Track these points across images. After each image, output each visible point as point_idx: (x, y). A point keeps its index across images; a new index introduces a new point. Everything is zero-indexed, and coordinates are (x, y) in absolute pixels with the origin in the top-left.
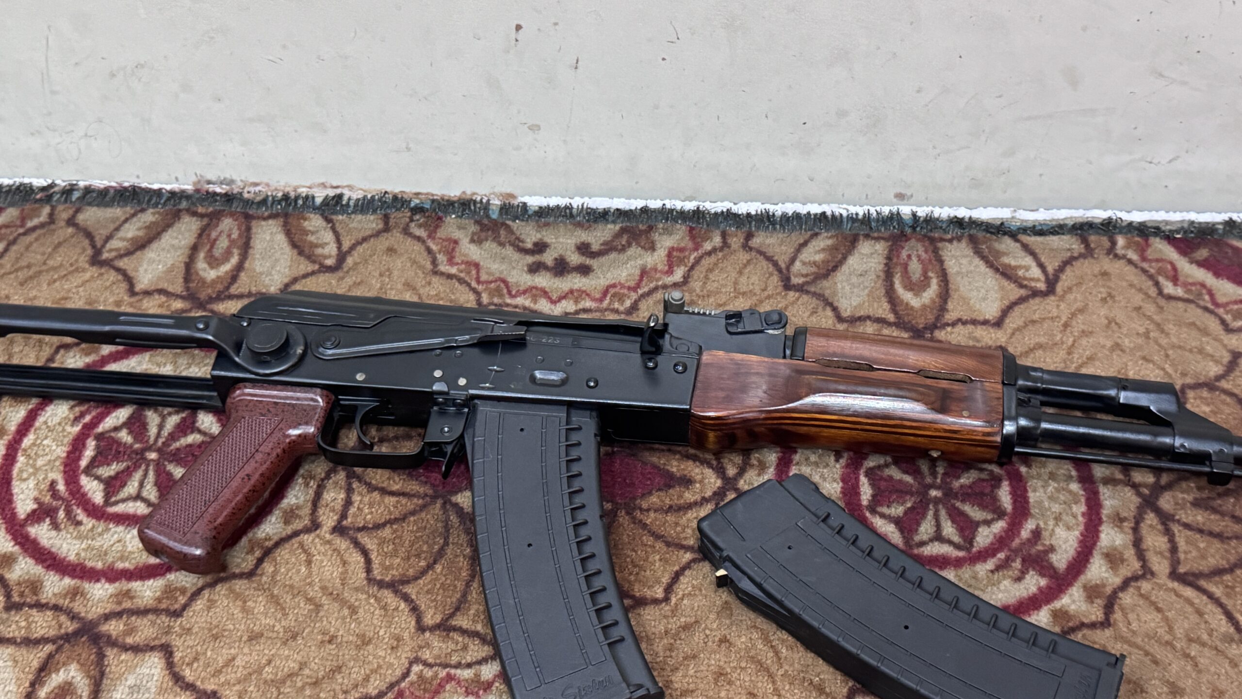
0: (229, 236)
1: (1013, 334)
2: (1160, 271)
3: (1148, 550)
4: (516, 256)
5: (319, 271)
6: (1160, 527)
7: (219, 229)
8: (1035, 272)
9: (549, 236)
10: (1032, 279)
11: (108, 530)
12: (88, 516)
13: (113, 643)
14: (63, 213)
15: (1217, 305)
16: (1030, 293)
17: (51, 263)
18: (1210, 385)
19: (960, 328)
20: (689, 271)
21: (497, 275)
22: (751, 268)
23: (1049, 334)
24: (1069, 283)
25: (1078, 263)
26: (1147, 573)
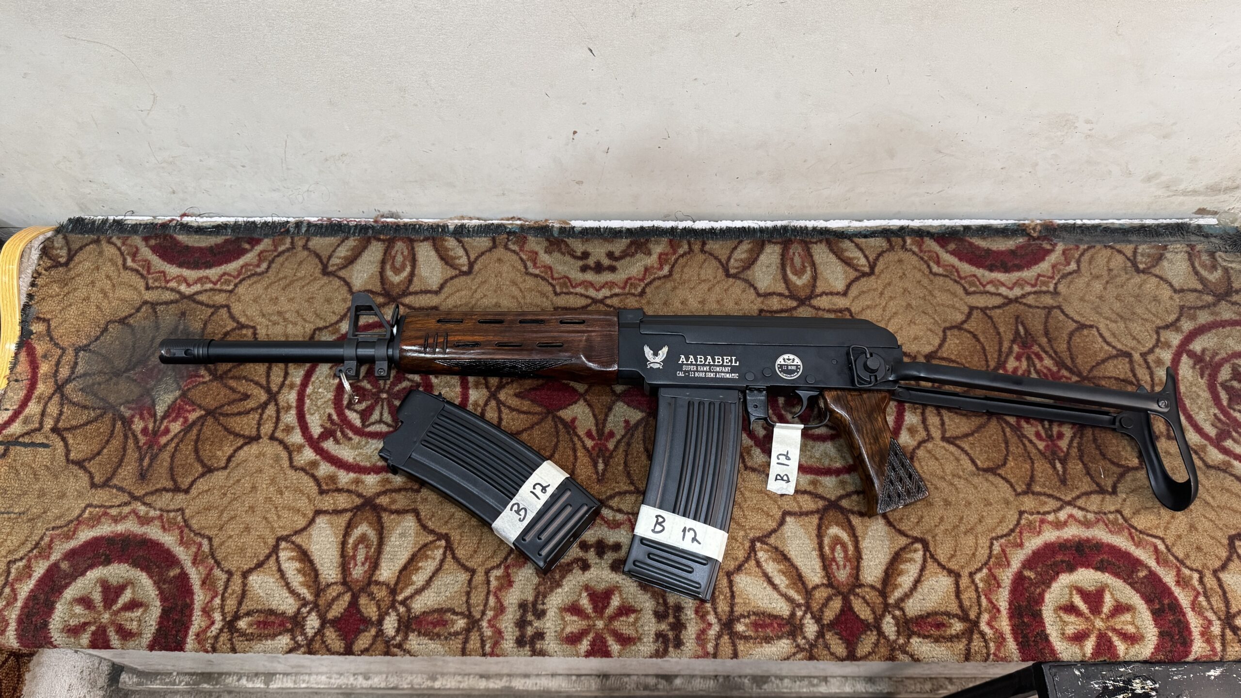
0: (402, 253)
1: (853, 300)
2: (930, 258)
4: (572, 261)
5: (460, 275)
6: (935, 412)
7: (396, 249)
8: (863, 261)
10: (862, 266)
11: (367, 443)
12: (354, 434)
13: (385, 510)
14: (300, 243)
15: (961, 278)
16: (861, 274)
17: (299, 274)
18: (959, 327)
19: (824, 297)
20: (673, 266)
21: (563, 274)
22: (706, 264)
23: (873, 299)
24: (882, 267)
25: (886, 255)
26: (930, 438)
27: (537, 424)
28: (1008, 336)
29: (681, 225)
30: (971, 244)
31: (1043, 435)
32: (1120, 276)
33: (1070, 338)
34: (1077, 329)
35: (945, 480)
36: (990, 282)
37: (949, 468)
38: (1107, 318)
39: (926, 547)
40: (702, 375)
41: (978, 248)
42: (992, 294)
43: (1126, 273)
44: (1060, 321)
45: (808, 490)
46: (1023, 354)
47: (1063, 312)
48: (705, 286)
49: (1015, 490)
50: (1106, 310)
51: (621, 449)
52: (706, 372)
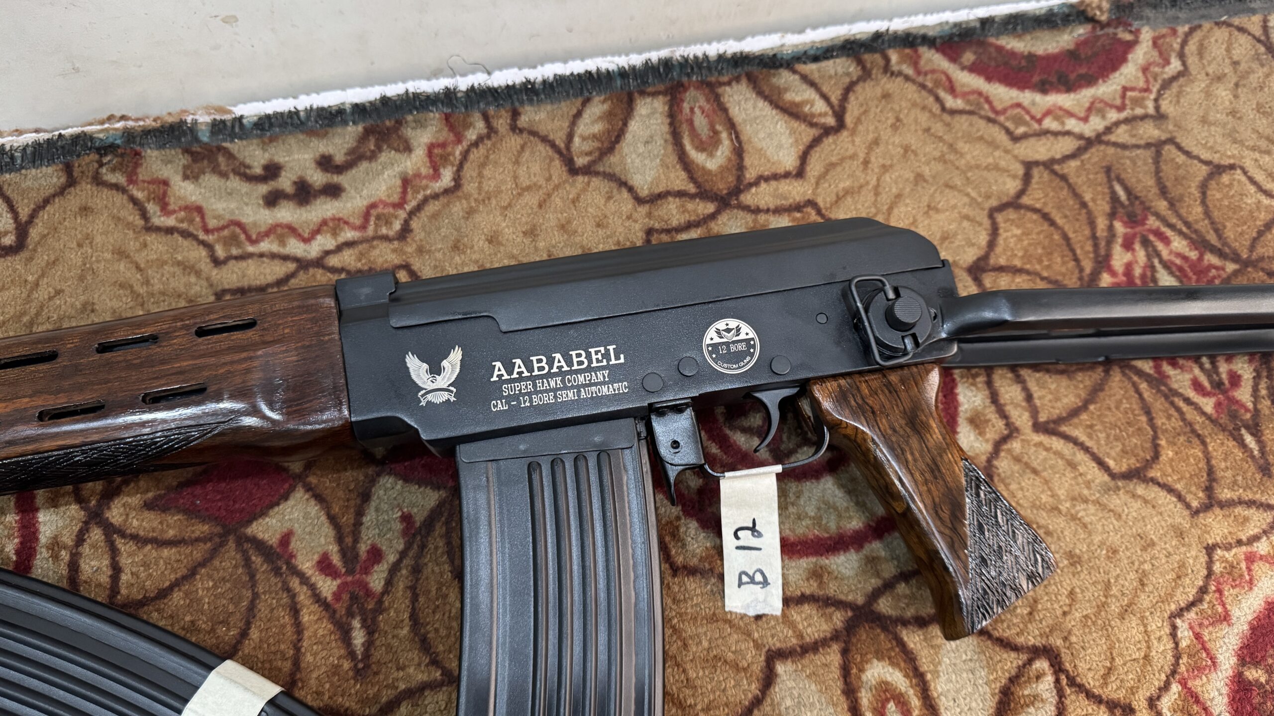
1: (817, 183)
3: (1005, 405)
4: (245, 187)
8: (820, 106)
9: (279, 153)
10: (820, 115)
15: (997, 113)
16: (822, 131)
18: (1014, 204)
19: (763, 185)
20: (458, 170)
21: (228, 217)
22: (527, 154)
23: (852, 176)
24: (856, 113)
25: (859, 88)
26: (1012, 431)
27: (203, 564)
28: (1101, 207)
29: (463, 84)
30: (1000, 49)
31: (1206, 384)
32: (1253, 72)
33: (1204, 194)
34: (1211, 176)
35: (1060, 512)
36: (1048, 113)
37: (1064, 485)
38: (1253, 149)
39: (1058, 667)
40: (548, 399)
41: (1013, 54)
42: (1056, 134)
43: (1262, 65)
44: (1179, 167)
45: (808, 592)
46: (1134, 235)
47: (1179, 148)
48: (531, 199)
49: (1188, 506)
50: (1246, 134)
51: (401, 585)
52: (555, 390)
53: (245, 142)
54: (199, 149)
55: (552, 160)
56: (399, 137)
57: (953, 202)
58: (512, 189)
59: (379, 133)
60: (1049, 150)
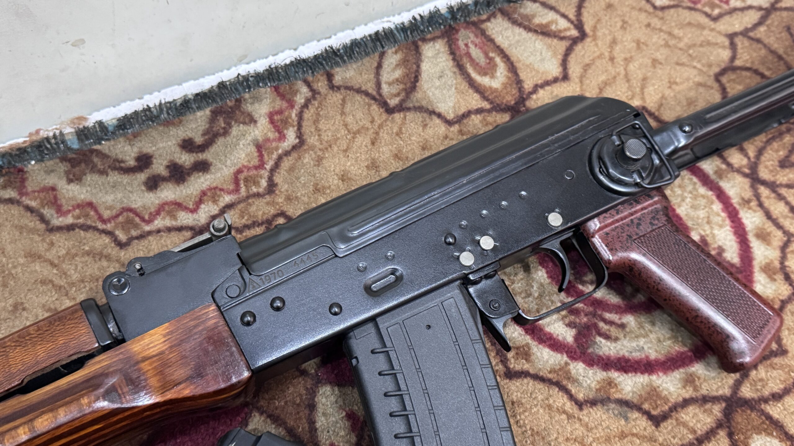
1: (581, 82)
3: (778, 219)
4: (125, 179)
6: (773, 195)
10: (565, 30)
16: (570, 42)
18: (730, 68)
19: (541, 92)
23: (605, 70)
24: (591, 23)
53: (112, 142)
54: (74, 156)
55: (370, 105)
56: (243, 113)
57: (686, 75)
58: (346, 135)
59: (225, 112)
60: (741, 23)
